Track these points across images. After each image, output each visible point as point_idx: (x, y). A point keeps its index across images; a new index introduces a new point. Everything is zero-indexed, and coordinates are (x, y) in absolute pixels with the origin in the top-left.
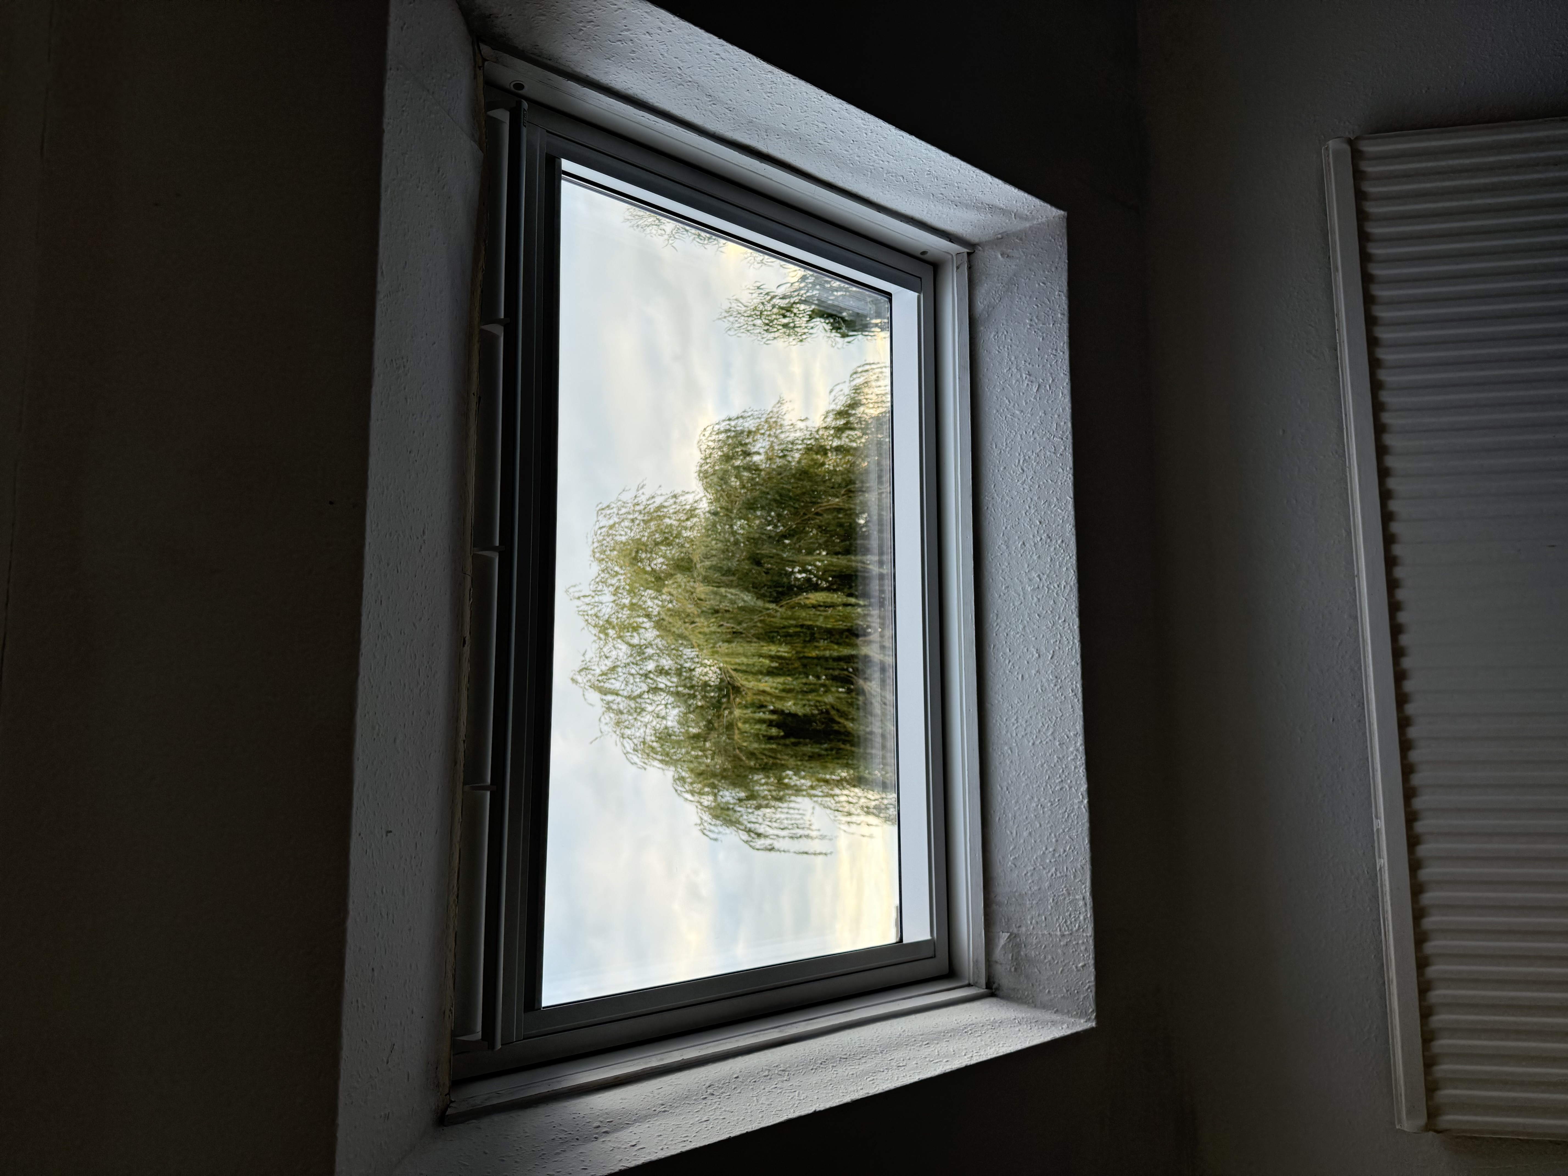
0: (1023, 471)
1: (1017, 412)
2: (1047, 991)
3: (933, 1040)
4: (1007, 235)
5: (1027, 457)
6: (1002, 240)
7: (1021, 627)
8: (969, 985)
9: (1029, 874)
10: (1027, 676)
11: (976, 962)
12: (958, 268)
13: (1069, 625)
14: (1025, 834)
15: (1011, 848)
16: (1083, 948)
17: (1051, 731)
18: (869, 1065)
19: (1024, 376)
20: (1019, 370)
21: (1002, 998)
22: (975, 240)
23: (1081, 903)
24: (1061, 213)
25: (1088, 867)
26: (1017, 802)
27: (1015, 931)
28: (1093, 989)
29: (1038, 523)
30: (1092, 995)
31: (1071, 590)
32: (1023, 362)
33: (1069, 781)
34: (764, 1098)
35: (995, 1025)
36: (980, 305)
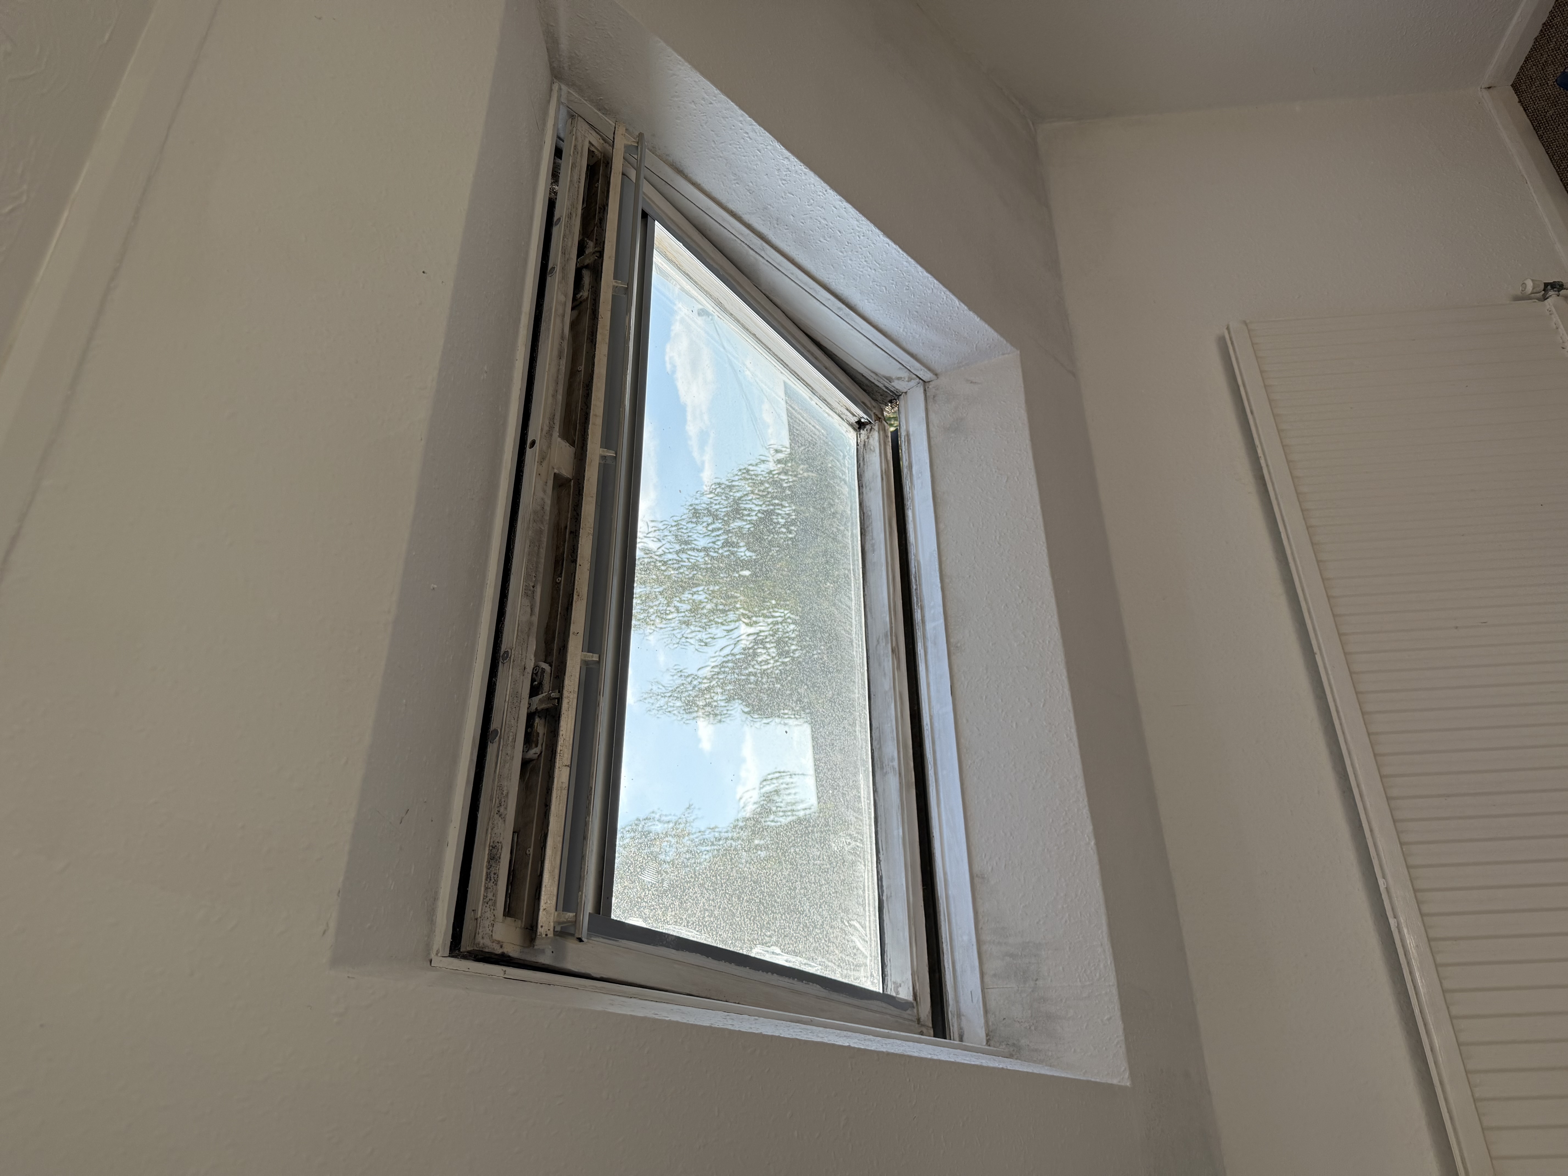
0: (1000, 545)
1: (991, 498)
2: (1073, 1050)
5: (1003, 534)
9: (1041, 922)
13: (1057, 675)
15: (1020, 895)
16: (1107, 999)
17: (1050, 774)
19: (994, 470)
23: (1100, 950)
24: (1015, 350)
25: (1103, 911)
28: (1124, 1047)
29: (1018, 588)
30: (1122, 1050)
32: (992, 460)
33: (1073, 824)
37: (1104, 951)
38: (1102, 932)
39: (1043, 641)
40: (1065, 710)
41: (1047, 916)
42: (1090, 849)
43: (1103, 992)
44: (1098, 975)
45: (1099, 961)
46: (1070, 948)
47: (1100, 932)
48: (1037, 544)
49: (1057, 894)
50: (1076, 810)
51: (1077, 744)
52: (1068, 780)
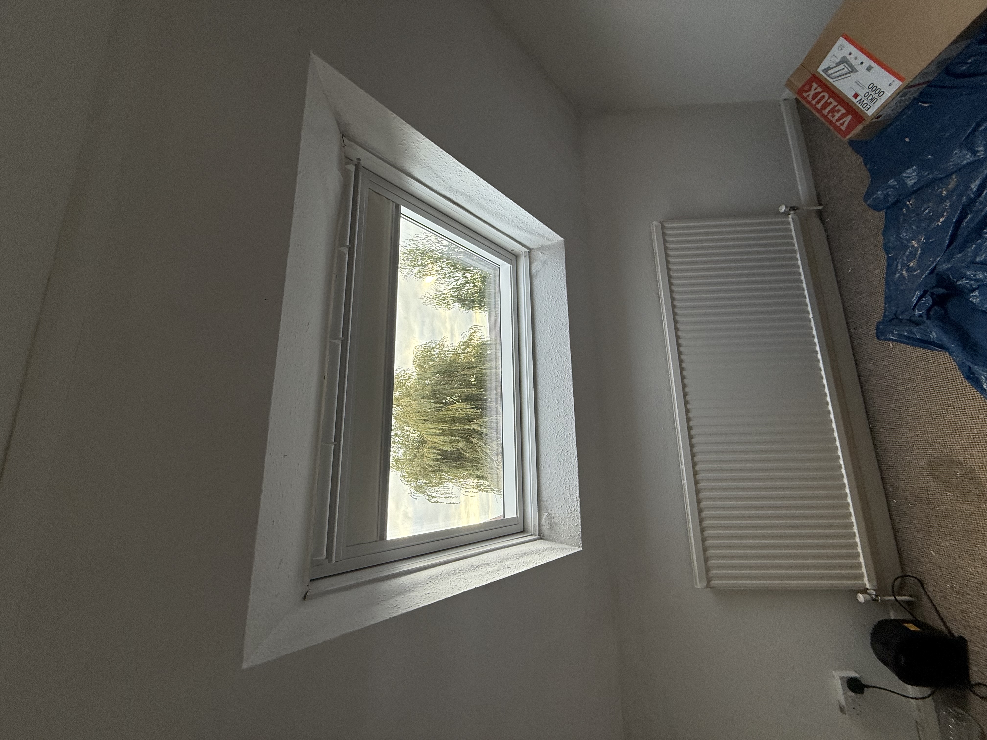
0: (551, 332)
1: (548, 310)
2: (562, 536)
3: (521, 556)
4: (543, 246)
5: (552, 327)
6: (541, 248)
7: (551, 391)
8: (532, 535)
9: (555, 489)
10: (554, 410)
11: (535, 525)
12: (525, 257)
13: (569, 390)
14: (554, 473)
15: (548, 479)
16: (576, 518)
17: (563, 431)
18: (496, 567)
19: (550, 297)
20: (548, 294)
21: (545, 540)
22: (531, 247)
23: (575, 500)
24: (562, 239)
25: (578, 485)
26: (550, 460)
27: (550, 512)
28: (581, 534)
30: (580, 537)
31: (570, 377)
32: (550, 291)
33: (570, 451)
34: (453, 583)
35: (544, 550)
36: (533, 271)
37: (577, 500)
39: (565, 375)
40: (571, 405)
41: (557, 487)
42: (575, 462)
43: (575, 515)
44: (574, 509)
45: (575, 504)
46: (565, 499)
47: (576, 493)
48: (566, 331)
49: (562, 479)
50: (572, 446)
51: (574, 420)
52: (570, 434)
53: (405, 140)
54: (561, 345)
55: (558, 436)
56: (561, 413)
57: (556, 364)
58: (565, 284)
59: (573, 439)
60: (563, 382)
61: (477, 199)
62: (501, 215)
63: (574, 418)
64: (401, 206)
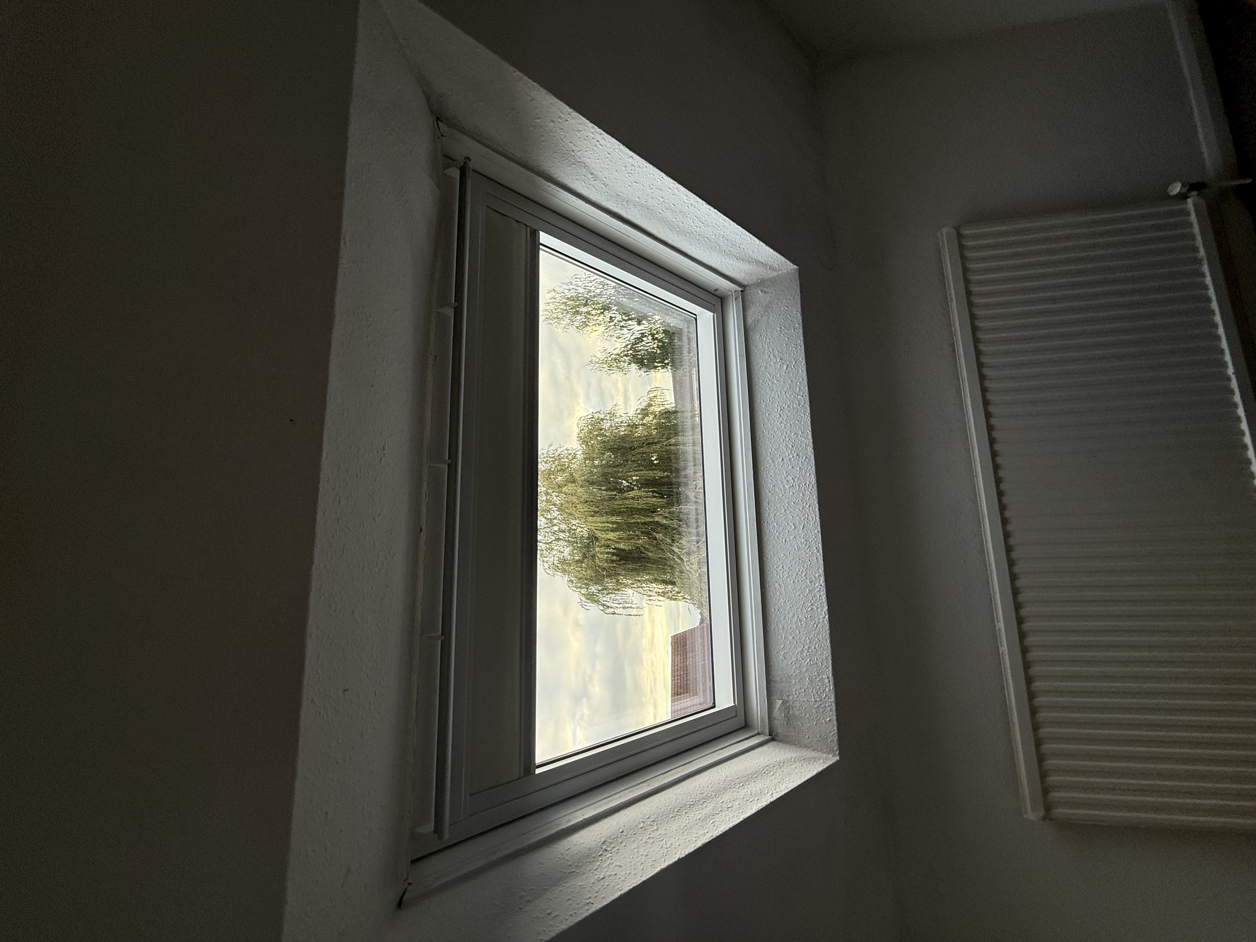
0: (780, 415)
1: (775, 381)
2: (807, 737)
4: (764, 280)
5: (782, 408)
6: (761, 283)
7: (783, 510)
8: (759, 734)
9: (793, 663)
10: (788, 540)
11: (762, 719)
12: (736, 299)
13: (812, 508)
14: (791, 638)
15: (782, 647)
16: (829, 709)
17: (804, 573)
18: (708, 809)
19: (778, 360)
20: (774, 356)
21: (780, 741)
22: (745, 283)
23: (827, 681)
24: (796, 267)
25: (830, 658)
26: (785, 618)
27: (786, 699)
28: (836, 735)
29: (791, 447)
30: (836, 739)
31: (813, 486)
32: (777, 352)
33: (816, 605)
34: (642, 849)
35: (781, 764)
36: (750, 320)
37: (829, 681)
38: (828, 671)
39: (805, 485)
40: (816, 531)
41: (797, 659)
42: (825, 620)
43: (827, 705)
44: (824, 695)
45: (826, 687)
46: (809, 679)
47: (827, 670)
48: (804, 415)
49: (804, 647)
50: (818, 596)
51: (822, 555)
52: (815, 577)
53: (539, 118)
54: (797, 436)
55: (796, 581)
56: (800, 545)
57: (790, 467)
58: (802, 338)
59: (821, 585)
60: (801, 495)
61: (661, 211)
62: (699, 235)
63: (821, 551)
64: (540, 232)
